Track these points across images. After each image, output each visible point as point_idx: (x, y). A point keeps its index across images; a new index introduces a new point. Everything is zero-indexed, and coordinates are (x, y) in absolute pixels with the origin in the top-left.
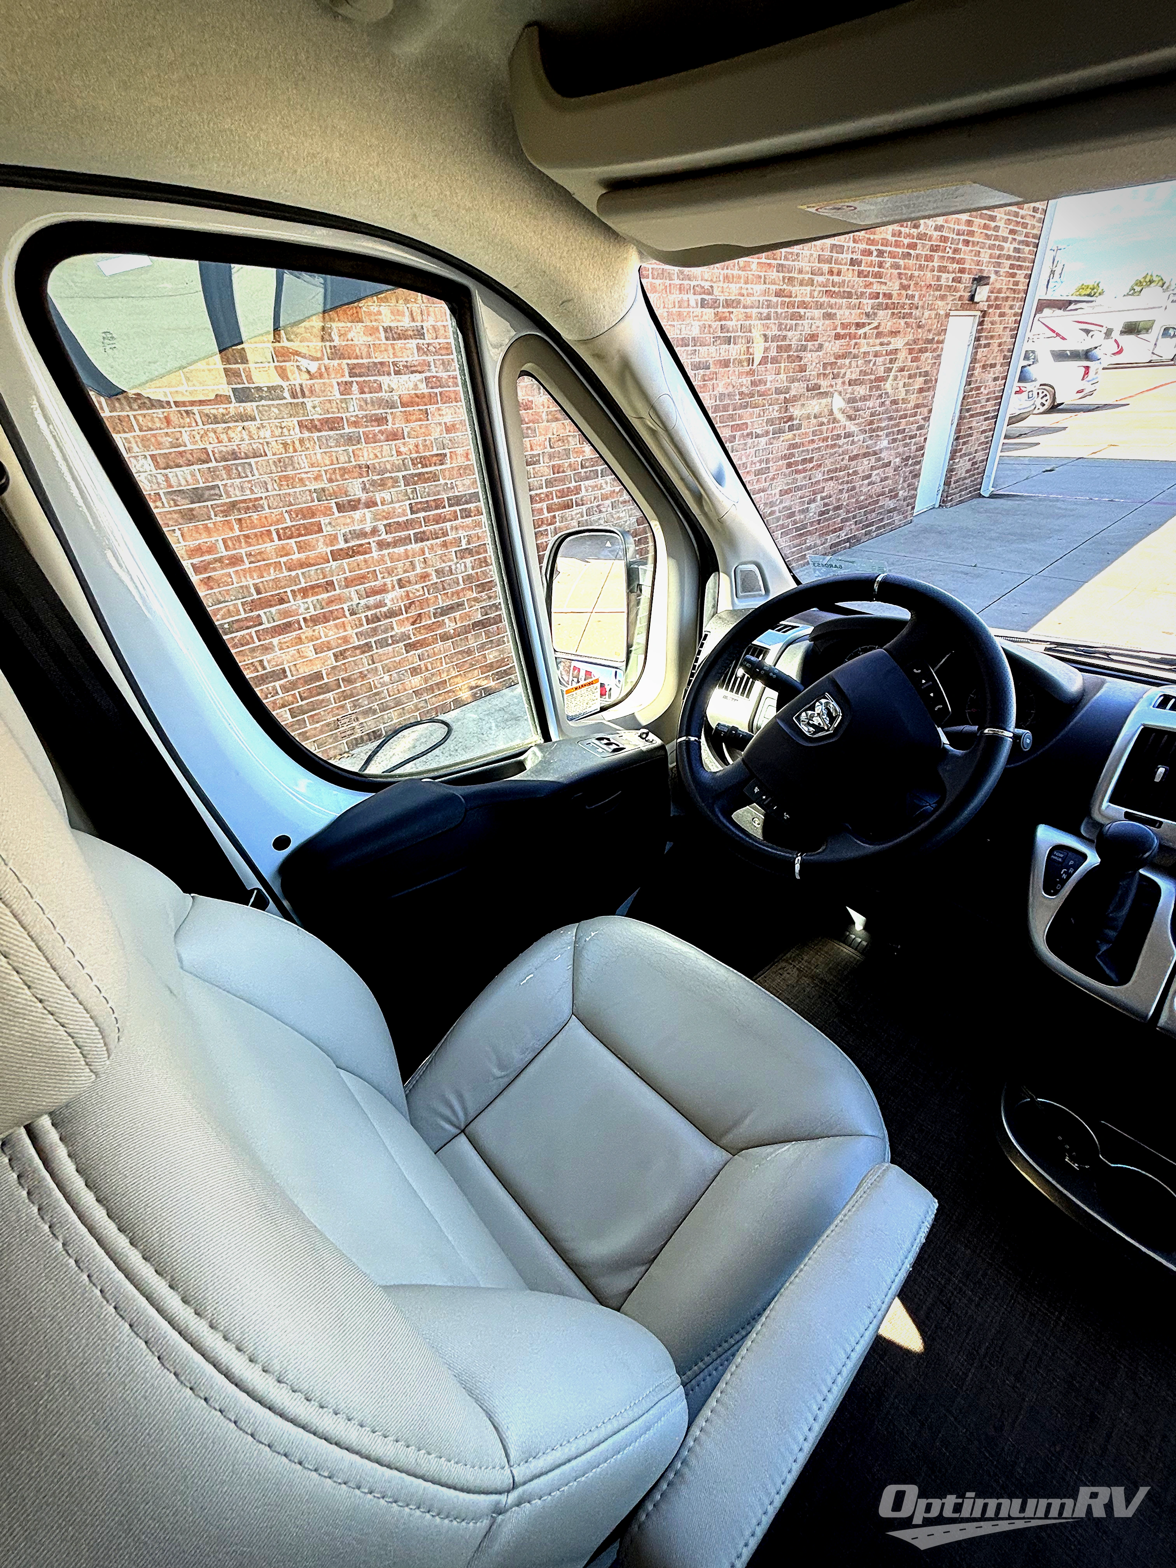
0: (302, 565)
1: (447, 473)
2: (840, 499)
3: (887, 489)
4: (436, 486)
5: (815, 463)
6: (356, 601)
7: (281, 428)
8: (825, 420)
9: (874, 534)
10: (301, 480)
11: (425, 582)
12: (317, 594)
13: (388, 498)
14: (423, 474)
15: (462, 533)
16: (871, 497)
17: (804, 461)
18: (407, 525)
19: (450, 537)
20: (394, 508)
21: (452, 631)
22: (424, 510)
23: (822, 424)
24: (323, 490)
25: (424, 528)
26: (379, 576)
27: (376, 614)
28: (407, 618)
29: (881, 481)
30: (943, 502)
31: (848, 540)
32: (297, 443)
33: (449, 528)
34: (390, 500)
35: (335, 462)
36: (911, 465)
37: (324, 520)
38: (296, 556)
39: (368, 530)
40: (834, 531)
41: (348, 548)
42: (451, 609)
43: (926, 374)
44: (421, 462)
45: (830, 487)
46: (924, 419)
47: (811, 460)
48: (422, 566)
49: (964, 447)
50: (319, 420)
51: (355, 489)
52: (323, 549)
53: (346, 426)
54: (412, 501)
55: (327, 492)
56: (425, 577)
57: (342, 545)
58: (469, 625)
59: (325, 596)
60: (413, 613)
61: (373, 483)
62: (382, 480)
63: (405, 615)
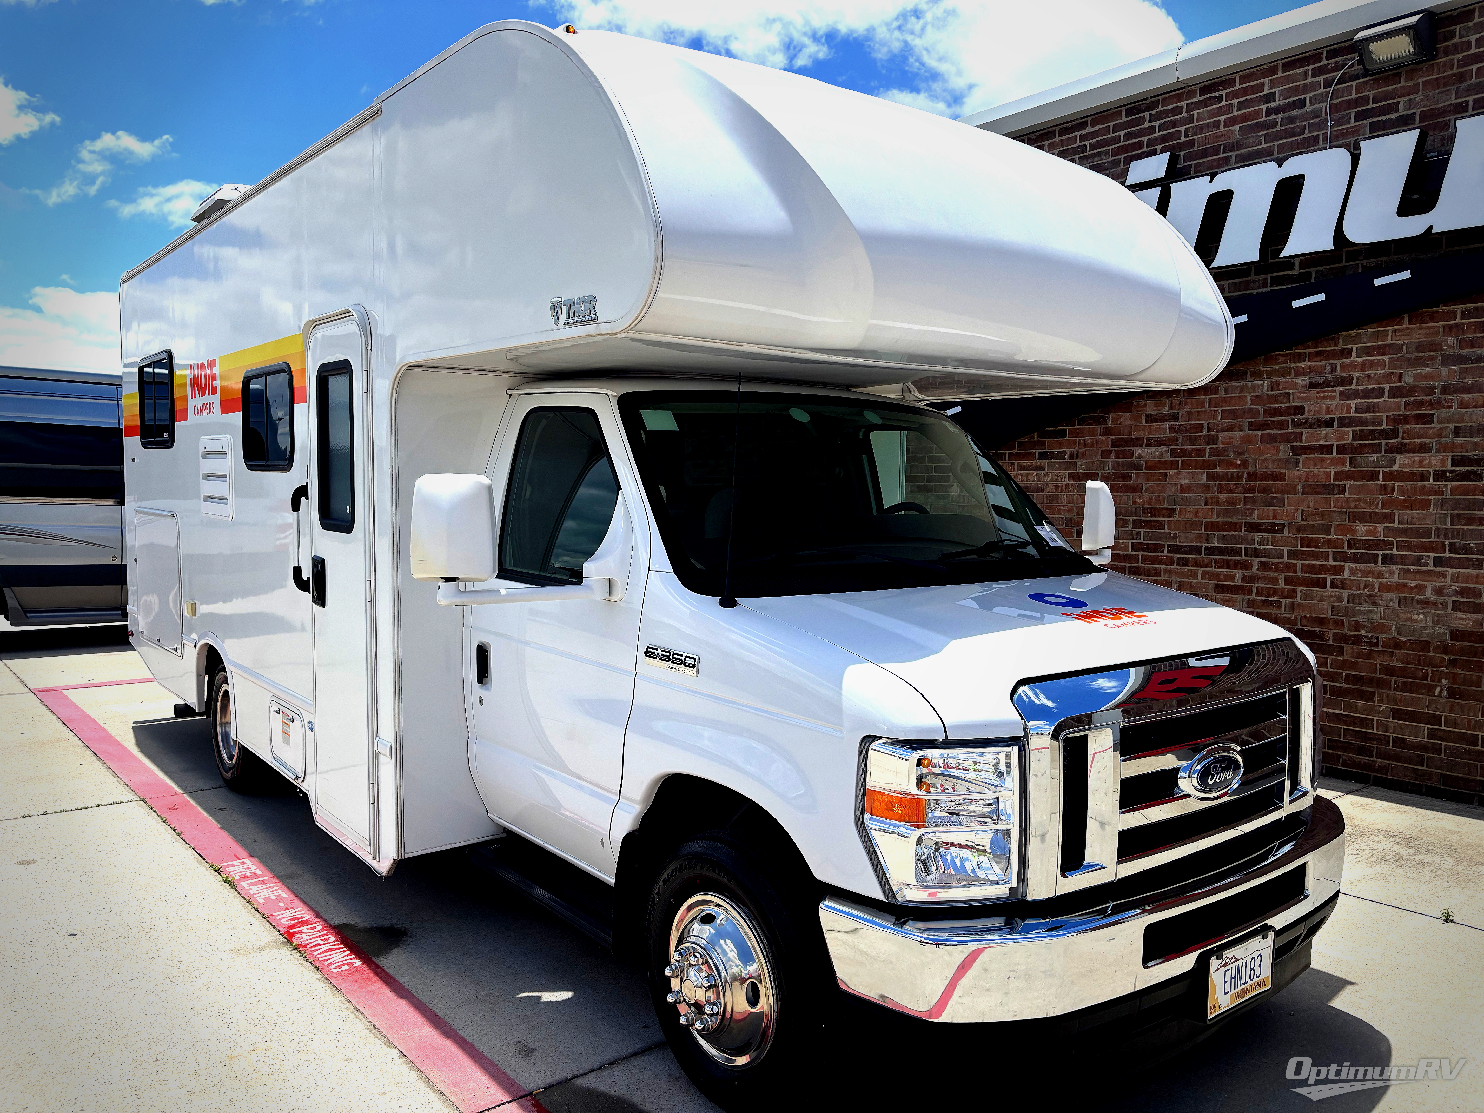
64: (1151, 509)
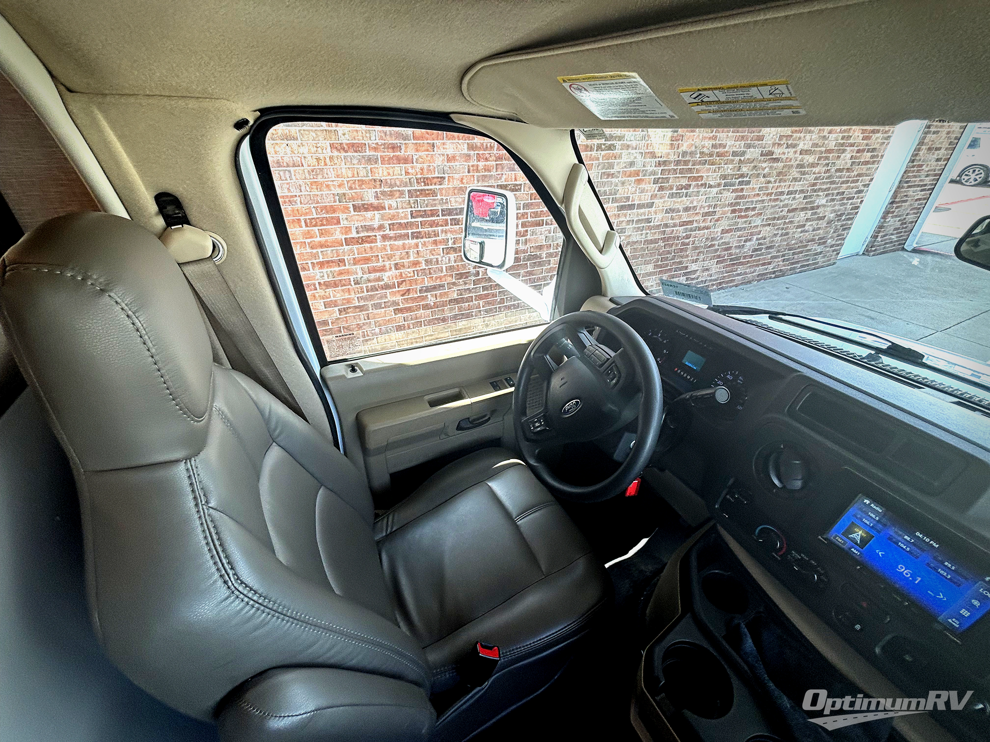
0: (322, 245)
1: (444, 191)
2: (773, 241)
3: (817, 237)
4: (434, 200)
5: (756, 212)
6: (360, 275)
7: (317, 147)
8: (772, 180)
9: (798, 270)
10: (328, 186)
11: (415, 267)
12: (331, 267)
13: (394, 205)
14: (425, 190)
15: (449, 236)
16: (801, 242)
17: (747, 209)
18: (407, 225)
19: (440, 238)
20: (398, 213)
21: (433, 304)
22: (422, 216)
23: (769, 182)
24: (344, 194)
25: (420, 230)
26: (381, 260)
27: (374, 286)
28: (399, 291)
29: (813, 230)
30: (866, 252)
31: (774, 272)
32: (328, 159)
33: (440, 231)
34: (396, 206)
35: (356, 175)
36: (844, 220)
37: (342, 216)
38: (318, 239)
39: (376, 226)
40: (764, 264)
41: (359, 237)
42: (434, 288)
43: (874, 150)
44: (424, 182)
45: (766, 231)
46: (864, 186)
47: (754, 209)
48: (416, 256)
49: (897, 210)
50: (347, 144)
51: (369, 196)
52: (339, 236)
53: (367, 150)
54: (413, 209)
55: (347, 196)
56: (416, 264)
57: (354, 235)
58: (446, 301)
59: (337, 269)
60: (403, 288)
61: (383, 193)
62: (391, 191)
63: (397, 289)
64: (424, 178)
